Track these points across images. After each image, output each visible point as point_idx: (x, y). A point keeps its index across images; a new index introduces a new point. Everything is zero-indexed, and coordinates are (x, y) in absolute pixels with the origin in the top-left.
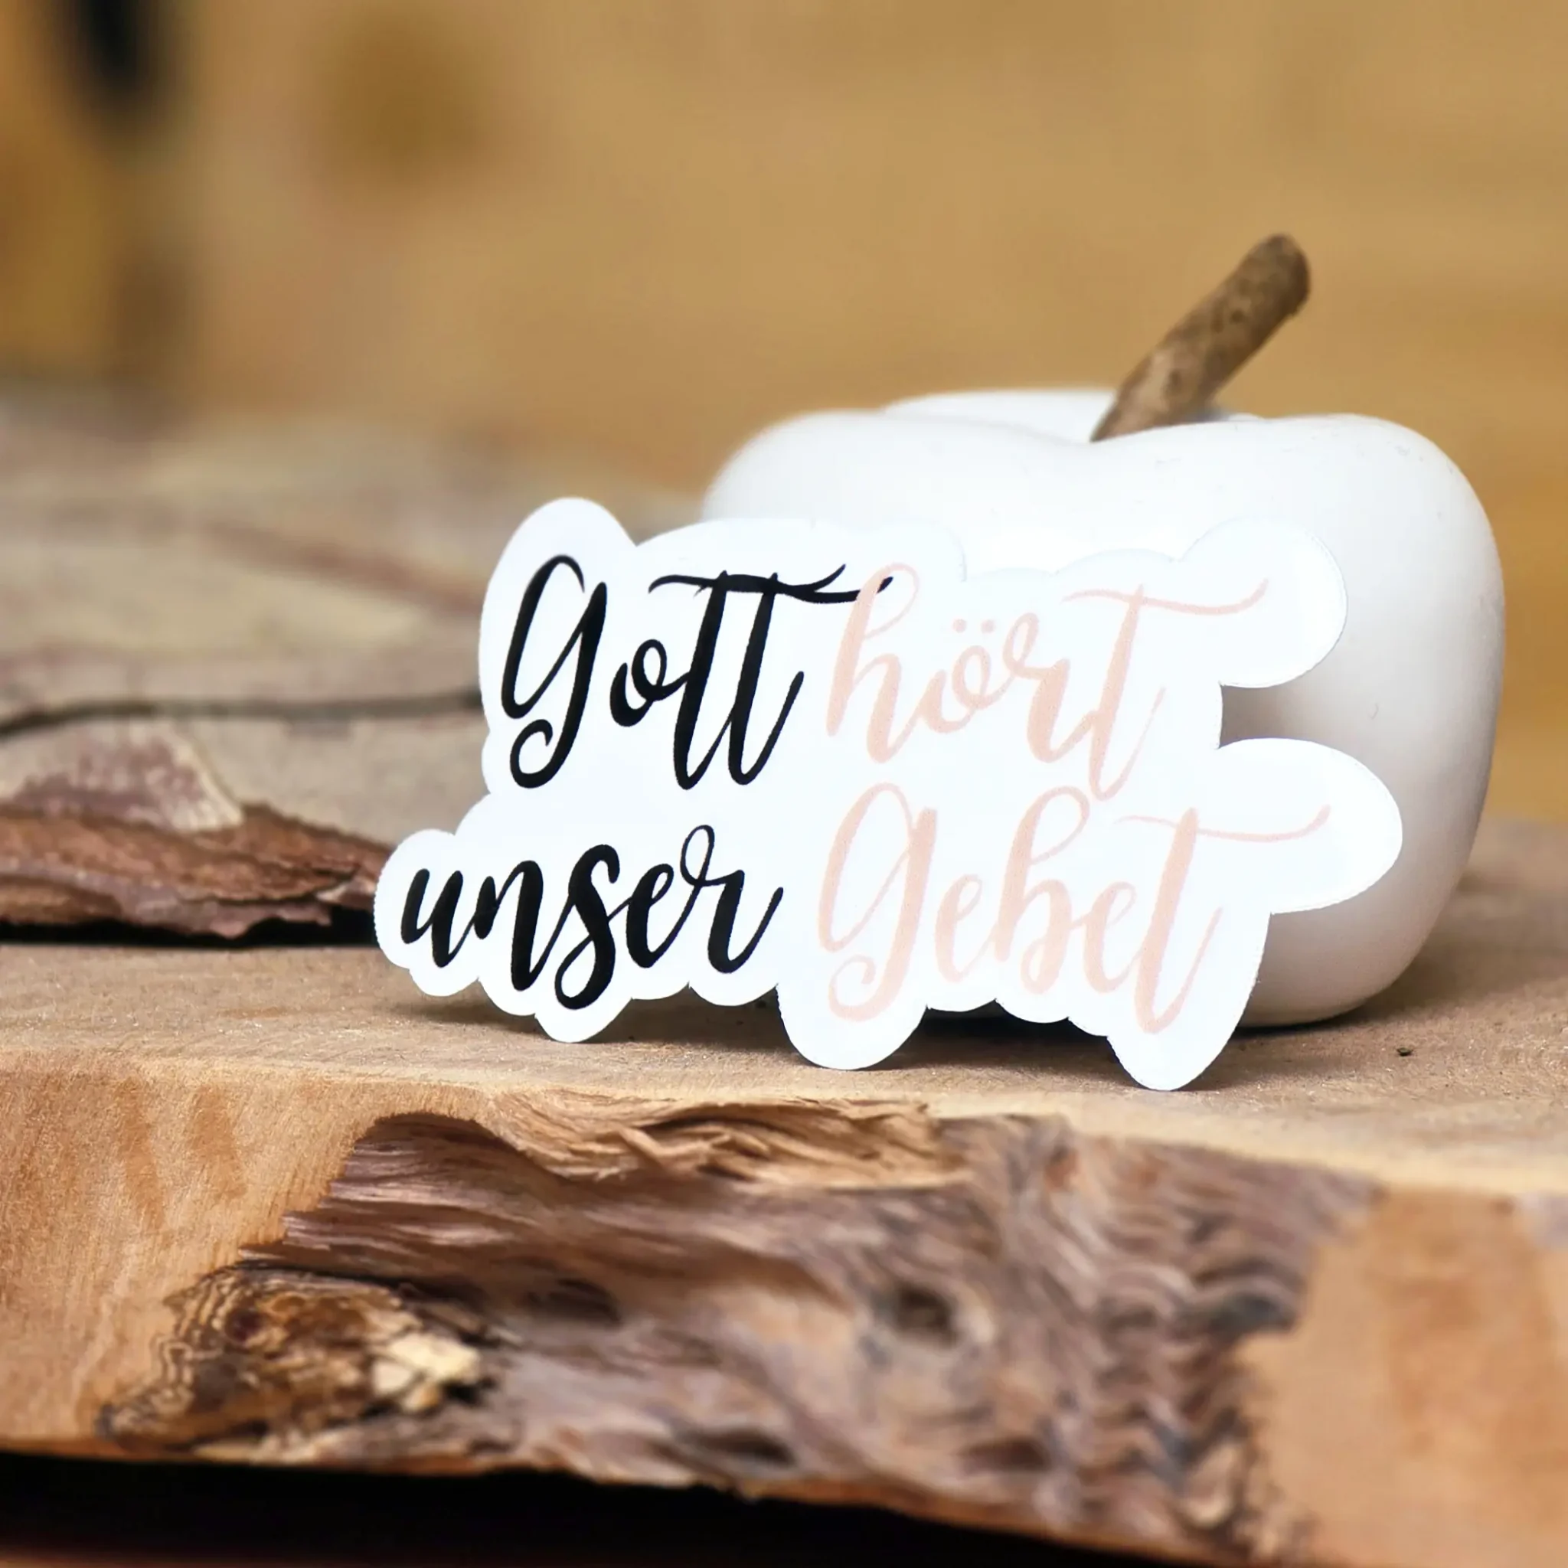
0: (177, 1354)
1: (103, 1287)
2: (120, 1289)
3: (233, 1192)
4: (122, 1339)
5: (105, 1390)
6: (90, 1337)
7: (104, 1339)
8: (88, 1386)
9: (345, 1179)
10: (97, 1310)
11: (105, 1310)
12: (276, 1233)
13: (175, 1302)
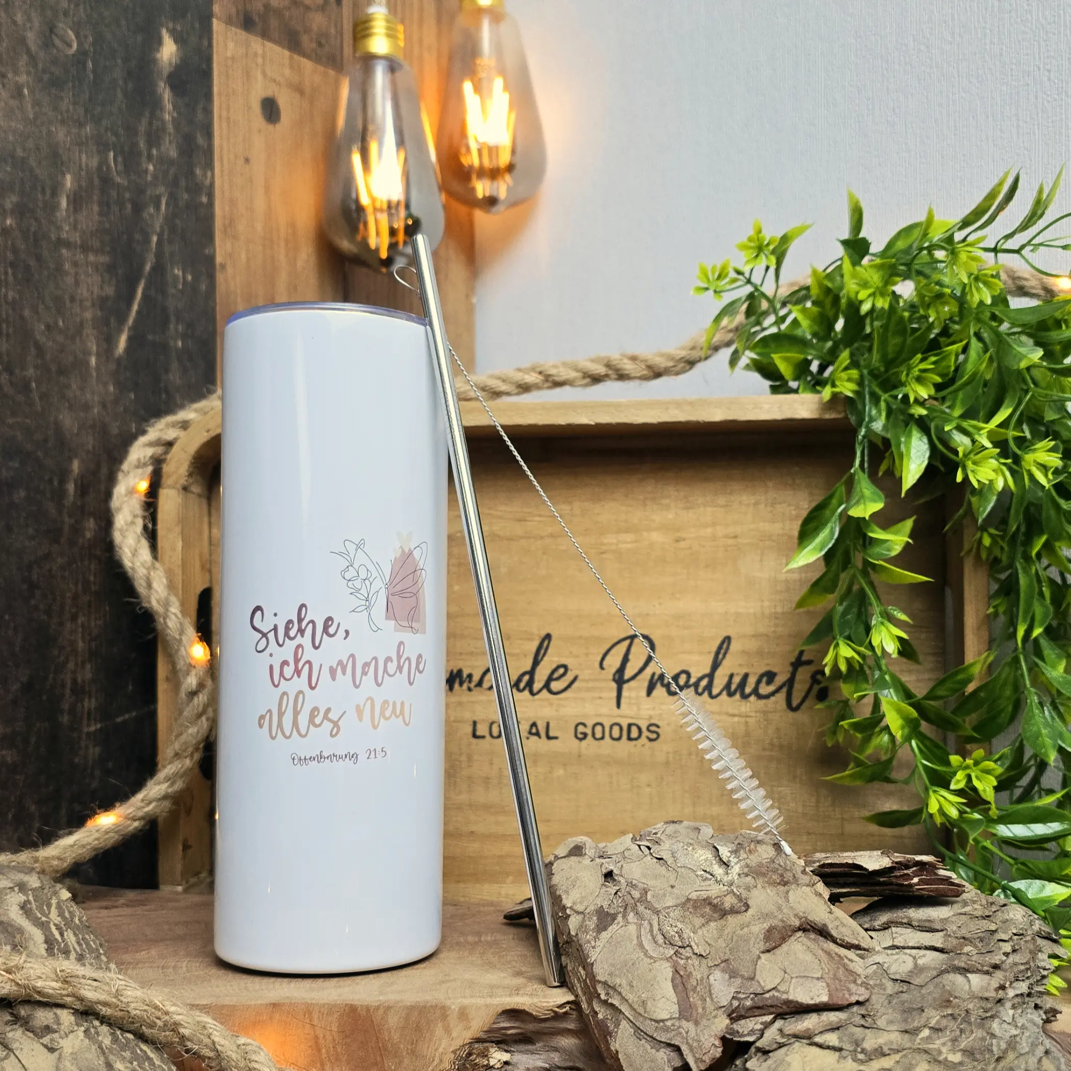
0: (454, 1063)
1: (437, 1049)
2: (441, 1050)
3: (468, 1028)
9: (494, 1023)
12: (478, 1036)
13: (454, 1052)
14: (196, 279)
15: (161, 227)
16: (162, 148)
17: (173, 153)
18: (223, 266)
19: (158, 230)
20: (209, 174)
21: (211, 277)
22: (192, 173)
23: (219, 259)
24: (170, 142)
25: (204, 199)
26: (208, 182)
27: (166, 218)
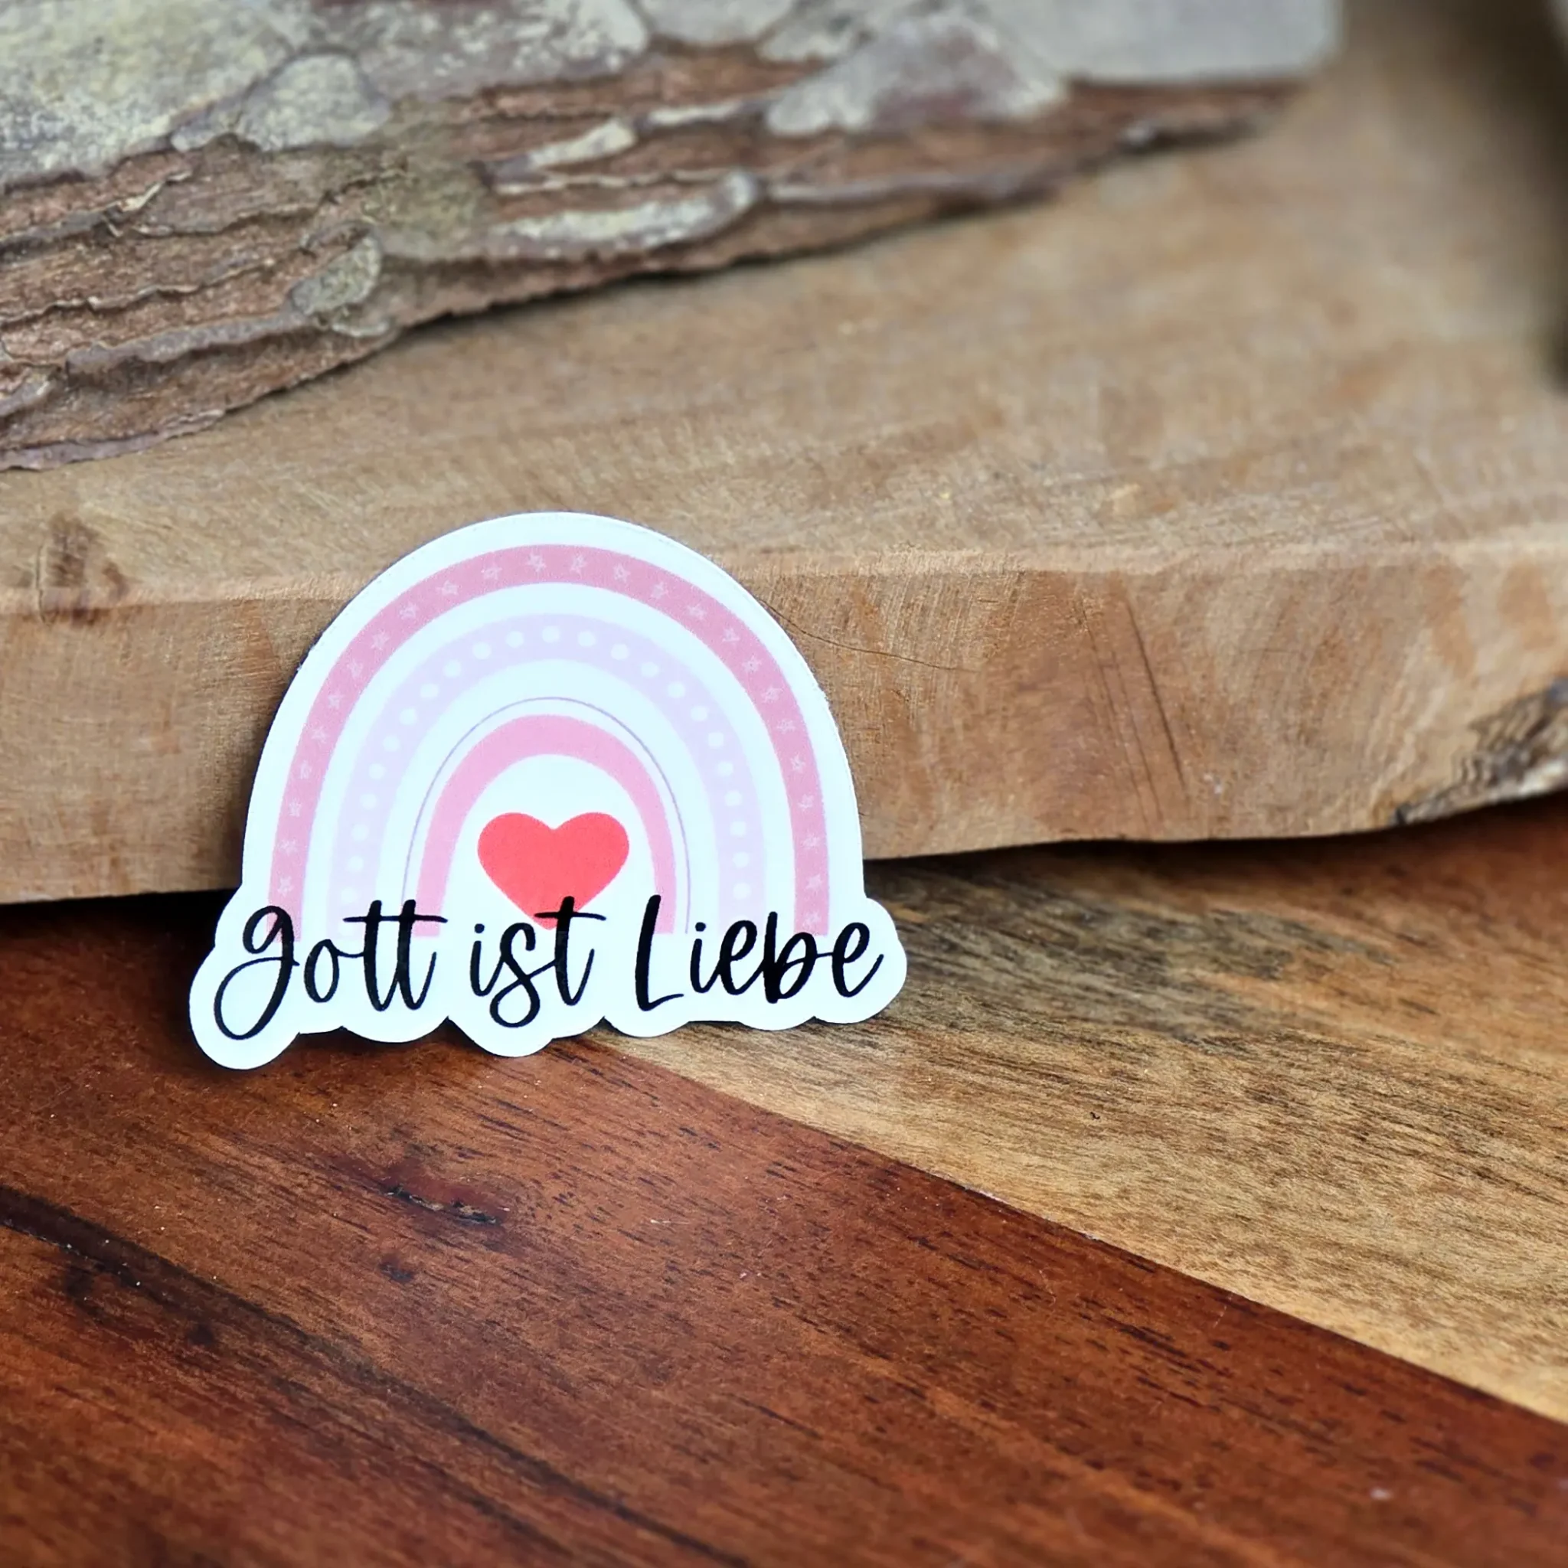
4: (1423, 758)
5: (1402, 795)
6: (1391, 759)
7: (1406, 758)
8: (1387, 793)
10: (1400, 740)
11: (1409, 738)
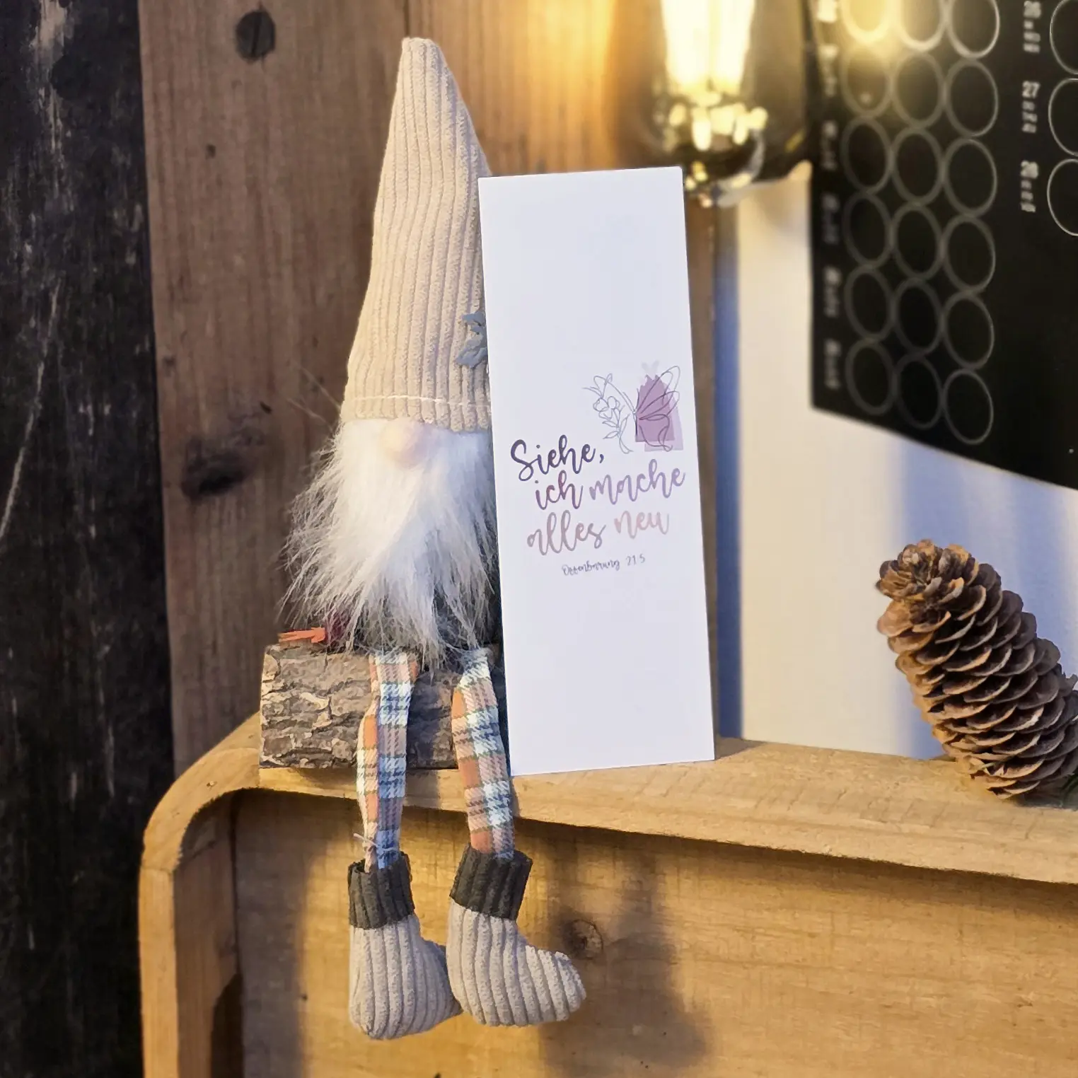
14: (120, 406)
15: (53, 346)
16: (49, 205)
17: (69, 206)
18: (170, 362)
19: (45, 352)
20: (138, 208)
21: (150, 390)
22: (106, 222)
23: (162, 352)
24: (62, 188)
25: (131, 259)
26: (136, 227)
27: (60, 325)
